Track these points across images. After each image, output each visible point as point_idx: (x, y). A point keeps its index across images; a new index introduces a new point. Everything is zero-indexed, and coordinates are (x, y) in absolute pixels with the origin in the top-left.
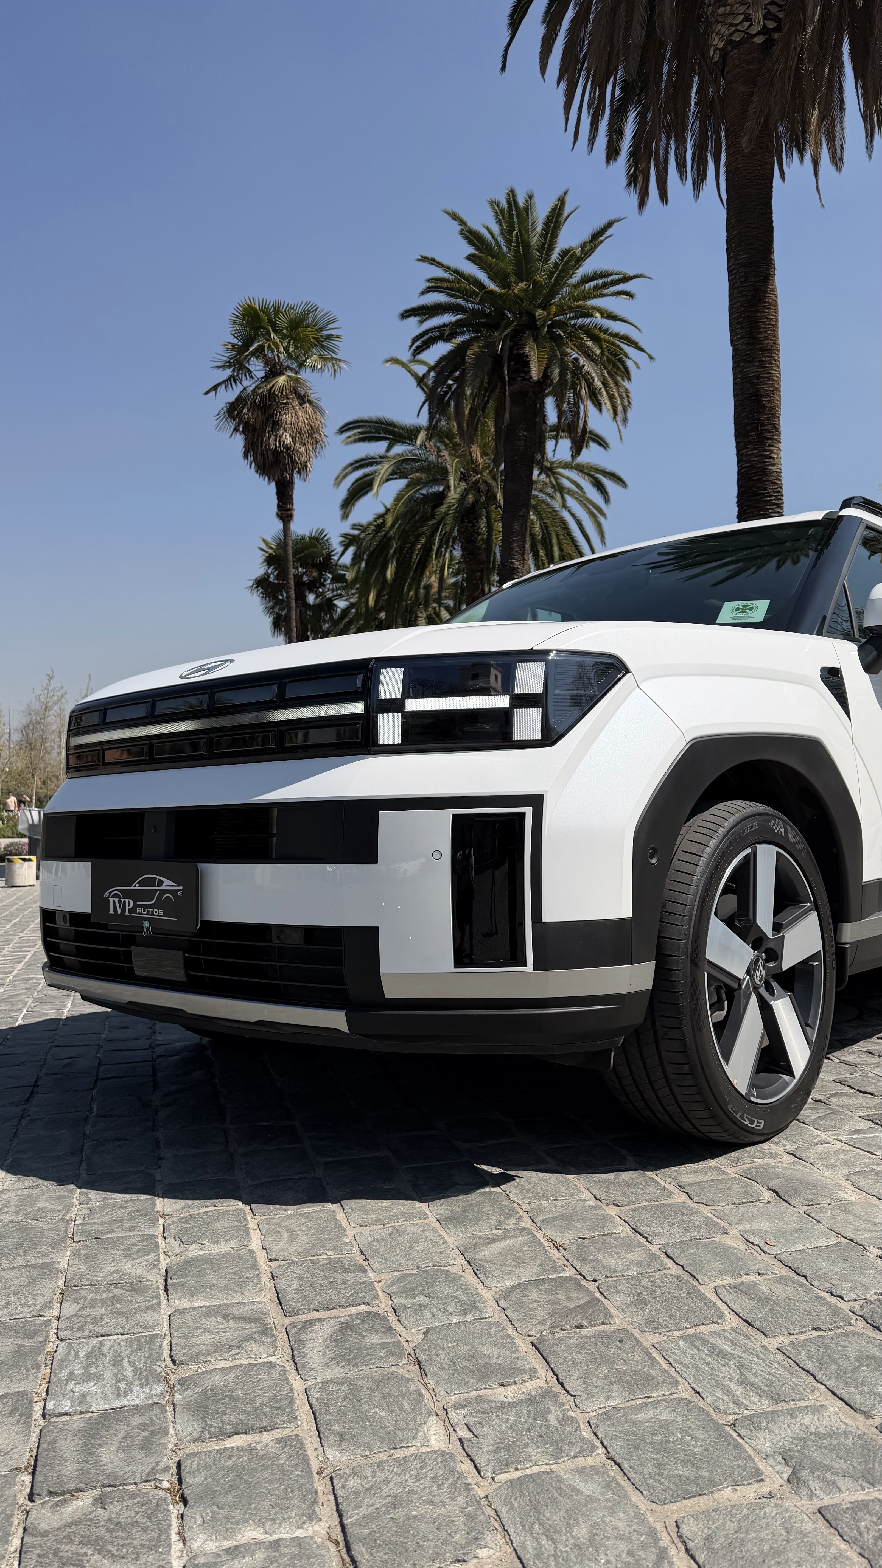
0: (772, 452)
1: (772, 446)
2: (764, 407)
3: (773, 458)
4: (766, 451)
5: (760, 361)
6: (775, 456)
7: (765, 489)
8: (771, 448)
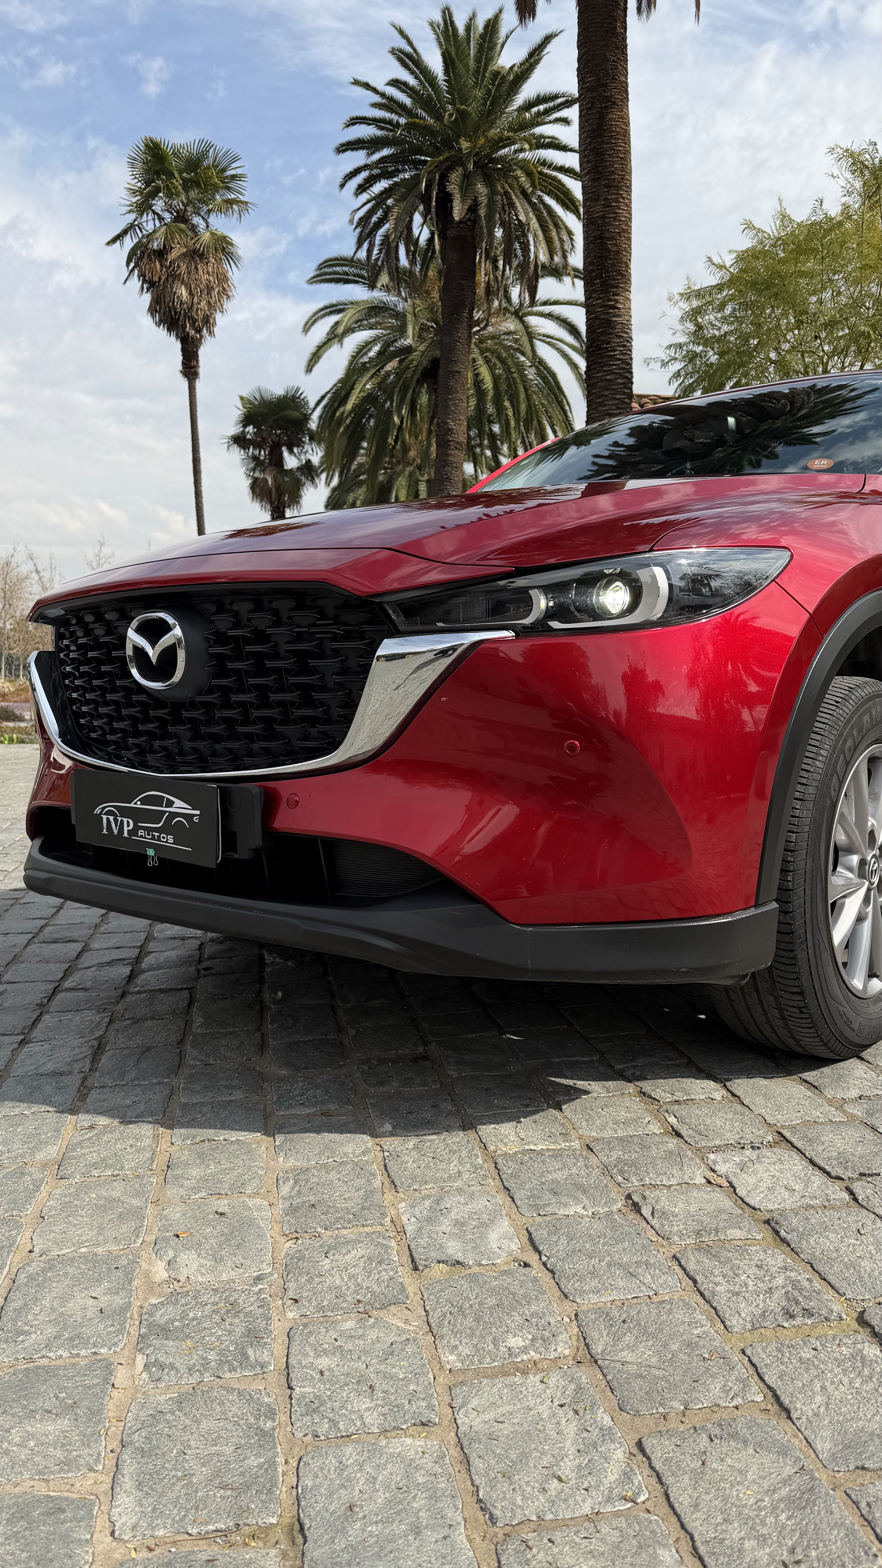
0: (617, 301)
1: (618, 295)
2: (609, 250)
3: (618, 308)
4: (610, 300)
5: (605, 199)
6: (621, 306)
7: (609, 343)
8: (616, 298)
